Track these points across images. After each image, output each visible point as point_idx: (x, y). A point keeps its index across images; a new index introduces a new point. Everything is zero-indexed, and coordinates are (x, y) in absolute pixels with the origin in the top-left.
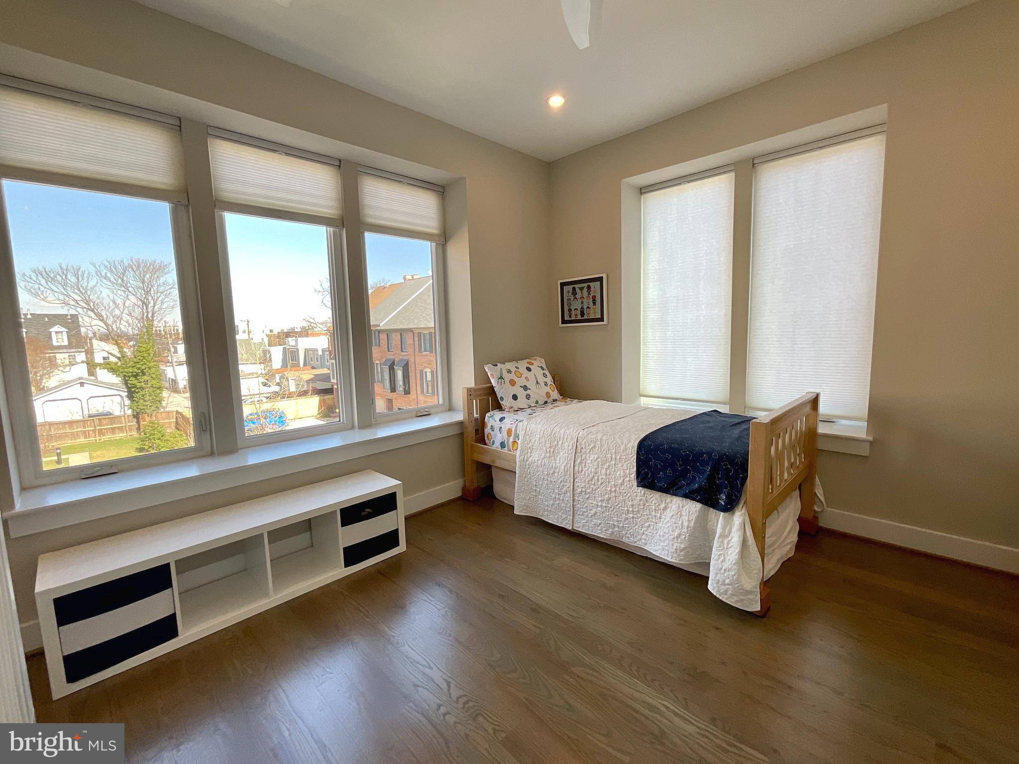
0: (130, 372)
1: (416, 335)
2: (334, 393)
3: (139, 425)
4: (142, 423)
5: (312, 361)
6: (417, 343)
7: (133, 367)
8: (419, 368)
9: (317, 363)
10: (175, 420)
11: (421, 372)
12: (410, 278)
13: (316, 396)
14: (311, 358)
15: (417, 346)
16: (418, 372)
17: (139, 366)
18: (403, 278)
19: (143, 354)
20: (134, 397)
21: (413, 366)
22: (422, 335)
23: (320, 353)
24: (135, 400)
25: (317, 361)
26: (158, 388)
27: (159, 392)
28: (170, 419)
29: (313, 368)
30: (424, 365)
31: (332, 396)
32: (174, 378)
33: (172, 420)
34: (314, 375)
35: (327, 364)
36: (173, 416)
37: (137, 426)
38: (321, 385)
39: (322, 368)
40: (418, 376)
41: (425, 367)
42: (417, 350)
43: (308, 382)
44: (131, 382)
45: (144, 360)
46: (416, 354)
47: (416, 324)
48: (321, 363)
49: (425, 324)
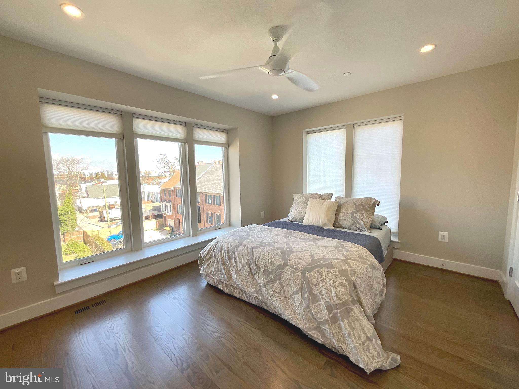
0: (60, 213)
1: (204, 195)
2: (163, 218)
3: (64, 239)
4: (66, 238)
5: (151, 198)
6: (204, 199)
7: (62, 210)
8: (205, 211)
9: (154, 199)
10: (83, 235)
11: (207, 213)
12: (201, 163)
13: (154, 219)
14: (151, 196)
15: (204, 200)
16: (205, 213)
17: (65, 210)
18: (198, 163)
19: (67, 204)
20: (62, 225)
21: (203, 209)
22: (207, 195)
23: (156, 194)
24: (62, 227)
25: (154, 198)
26: (74, 220)
27: (75, 221)
28: (80, 235)
29: (153, 202)
30: (208, 210)
31: (162, 219)
32: (80, 206)
33: (81, 235)
34: (153, 207)
35: (159, 200)
36: (82, 233)
37: (63, 239)
38: (156, 213)
39: (156, 202)
40: (205, 214)
41: (208, 211)
42: (204, 202)
43: (150, 211)
44: (61, 218)
45: (68, 207)
46: (204, 205)
47: (204, 190)
48: (156, 199)
49: (209, 190)
